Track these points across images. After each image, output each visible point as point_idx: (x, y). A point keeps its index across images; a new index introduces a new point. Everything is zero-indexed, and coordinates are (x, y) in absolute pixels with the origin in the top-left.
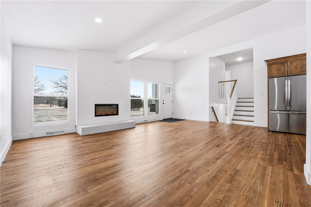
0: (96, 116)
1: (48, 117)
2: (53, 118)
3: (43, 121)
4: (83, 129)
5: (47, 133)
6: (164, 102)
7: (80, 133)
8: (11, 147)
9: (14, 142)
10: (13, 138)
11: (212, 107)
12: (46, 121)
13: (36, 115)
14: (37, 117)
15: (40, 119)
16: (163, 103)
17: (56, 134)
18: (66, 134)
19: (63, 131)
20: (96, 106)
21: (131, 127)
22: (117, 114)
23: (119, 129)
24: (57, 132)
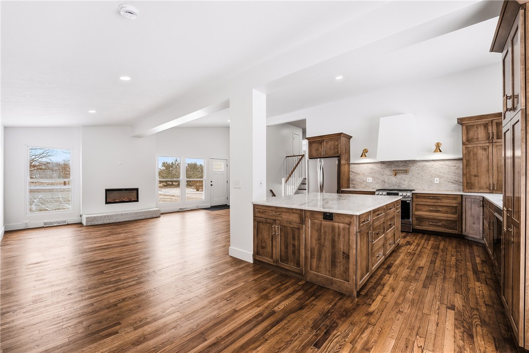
0: (107, 203)
1: (58, 203)
2: (66, 205)
3: (48, 209)
4: (87, 218)
5: (45, 224)
6: (212, 183)
7: (84, 223)
8: (4, 236)
9: (7, 232)
10: (5, 229)
11: (271, 191)
12: (53, 210)
13: (37, 200)
14: (38, 203)
15: (43, 206)
16: (212, 185)
17: (55, 225)
18: (68, 225)
19: (65, 222)
20: (107, 191)
21: (153, 217)
22: (137, 201)
23: (136, 218)
24: (57, 222)
